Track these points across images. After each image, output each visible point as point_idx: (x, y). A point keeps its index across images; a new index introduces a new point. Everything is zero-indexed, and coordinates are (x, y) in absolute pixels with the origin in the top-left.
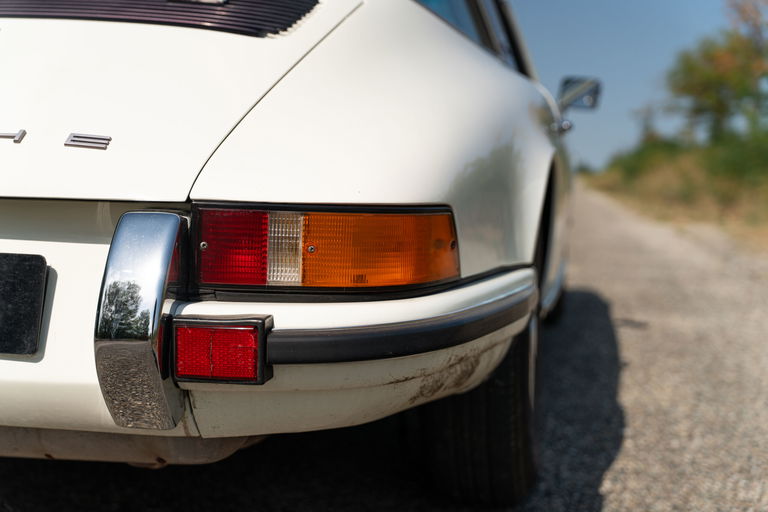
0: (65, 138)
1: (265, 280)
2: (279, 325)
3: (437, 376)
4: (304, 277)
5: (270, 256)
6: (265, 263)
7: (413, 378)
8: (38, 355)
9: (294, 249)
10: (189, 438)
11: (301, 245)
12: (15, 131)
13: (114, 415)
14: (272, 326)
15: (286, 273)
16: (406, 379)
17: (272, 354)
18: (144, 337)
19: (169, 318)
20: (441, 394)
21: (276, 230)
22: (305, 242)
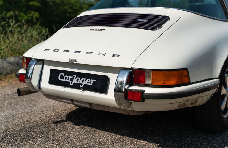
0: (112, 55)
1: (145, 83)
2: (146, 92)
3: (183, 103)
4: (152, 83)
5: (145, 78)
6: (145, 80)
7: (174, 103)
8: (107, 93)
9: (150, 77)
10: (132, 110)
11: (151, 77)
12: (104, 53)
13: (118, 105)
14: (145, 92)
15: (149, 82)
16: (172, 103)
17: (144, 97)
18: (122, 92)
19: (127, 89)
20: (186, 106)
21: (147, 74)
22: (152, 76)
